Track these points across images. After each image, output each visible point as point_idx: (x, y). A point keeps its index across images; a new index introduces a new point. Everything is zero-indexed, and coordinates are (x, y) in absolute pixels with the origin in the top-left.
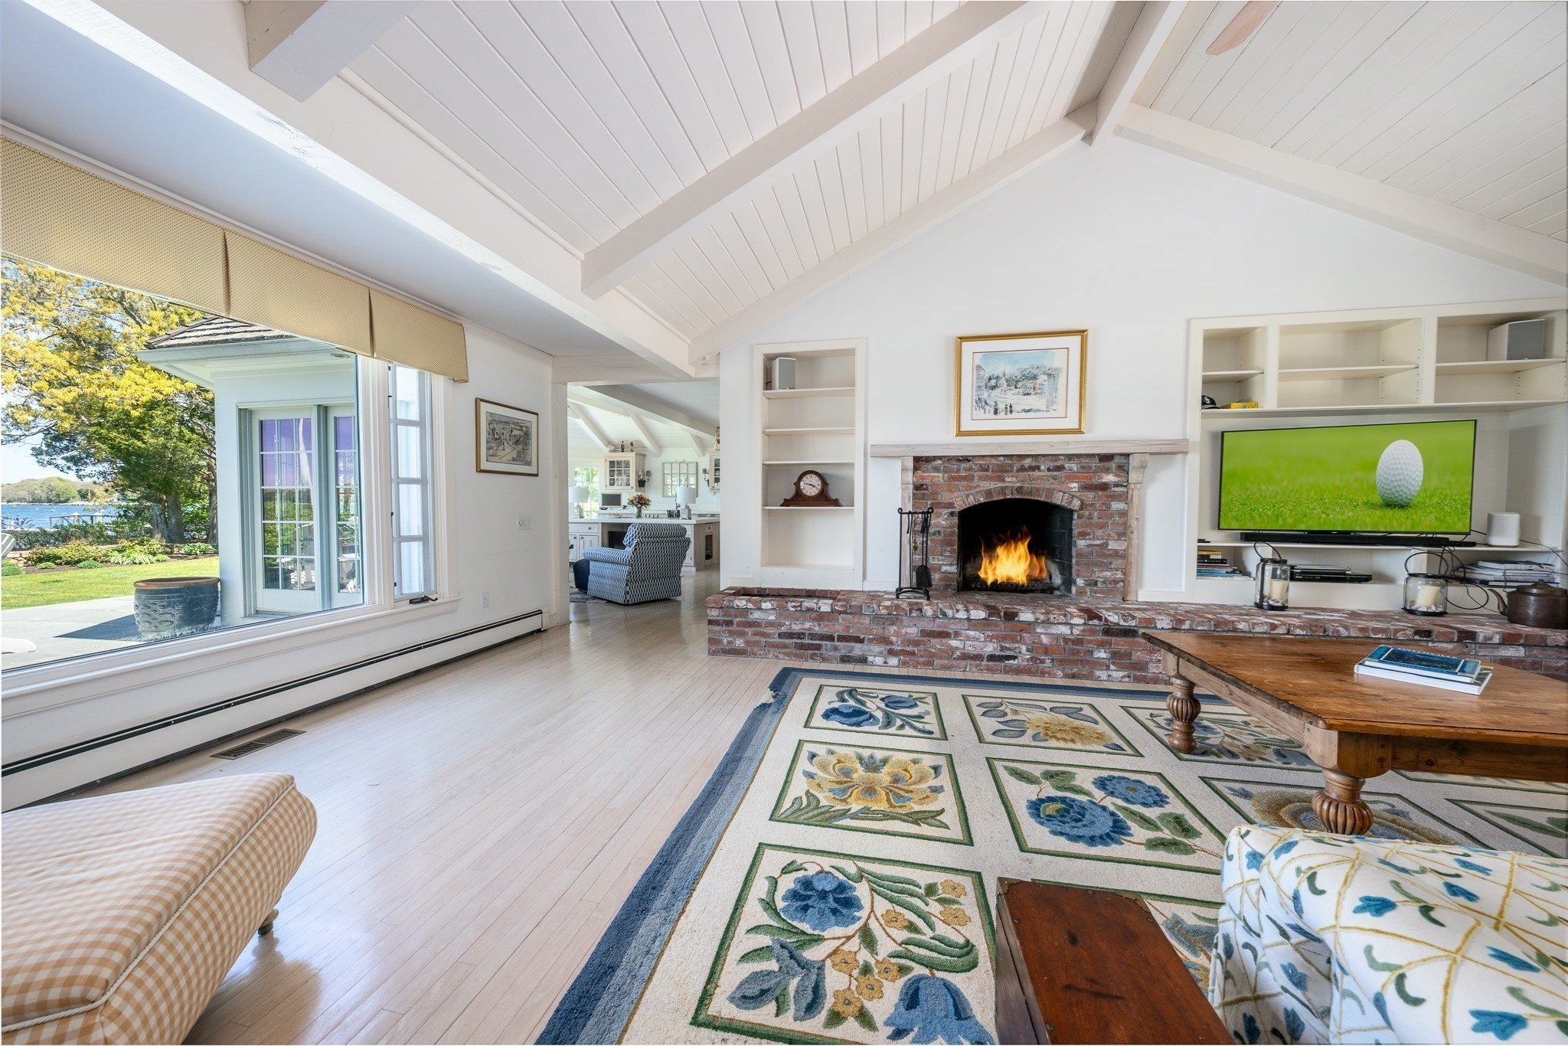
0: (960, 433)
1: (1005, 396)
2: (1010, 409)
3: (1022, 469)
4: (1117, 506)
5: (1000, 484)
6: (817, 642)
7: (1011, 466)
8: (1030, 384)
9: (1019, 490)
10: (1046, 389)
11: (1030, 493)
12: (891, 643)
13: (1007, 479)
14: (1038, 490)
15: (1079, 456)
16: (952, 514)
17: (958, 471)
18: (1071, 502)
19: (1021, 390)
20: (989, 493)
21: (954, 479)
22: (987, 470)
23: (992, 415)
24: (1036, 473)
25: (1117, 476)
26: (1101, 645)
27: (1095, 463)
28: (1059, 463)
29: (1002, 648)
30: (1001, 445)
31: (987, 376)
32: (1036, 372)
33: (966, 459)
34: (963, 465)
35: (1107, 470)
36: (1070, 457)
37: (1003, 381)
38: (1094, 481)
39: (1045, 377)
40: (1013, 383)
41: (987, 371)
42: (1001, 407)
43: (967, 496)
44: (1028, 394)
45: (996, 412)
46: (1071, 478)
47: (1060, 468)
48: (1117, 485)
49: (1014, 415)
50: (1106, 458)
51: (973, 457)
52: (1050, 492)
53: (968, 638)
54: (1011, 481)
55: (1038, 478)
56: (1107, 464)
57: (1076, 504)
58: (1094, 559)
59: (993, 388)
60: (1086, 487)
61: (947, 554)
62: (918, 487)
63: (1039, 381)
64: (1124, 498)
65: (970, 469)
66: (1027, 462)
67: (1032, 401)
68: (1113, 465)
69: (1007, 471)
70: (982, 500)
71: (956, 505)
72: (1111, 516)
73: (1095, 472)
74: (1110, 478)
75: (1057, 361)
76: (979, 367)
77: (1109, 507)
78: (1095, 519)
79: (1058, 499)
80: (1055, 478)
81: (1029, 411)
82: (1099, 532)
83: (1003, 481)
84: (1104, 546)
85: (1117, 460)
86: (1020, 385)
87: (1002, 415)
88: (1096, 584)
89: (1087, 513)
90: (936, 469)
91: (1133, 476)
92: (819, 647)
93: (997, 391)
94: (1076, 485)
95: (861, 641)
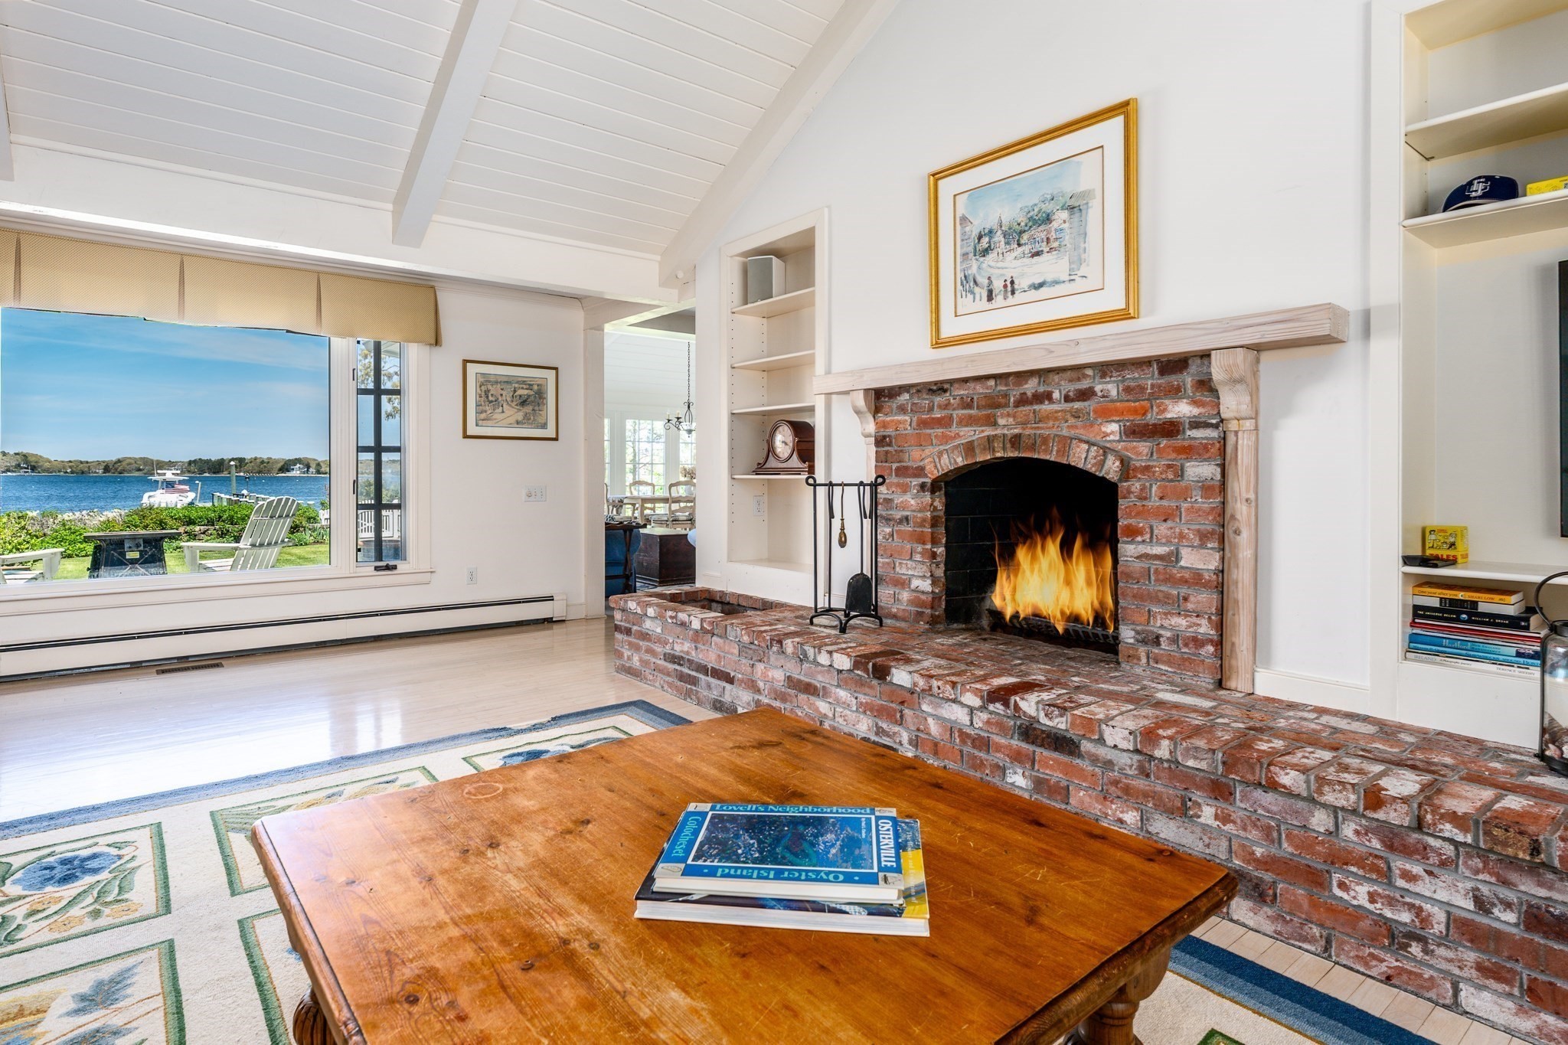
0: (938, 343)
1: (1007, 264)
2: (1011, 287)
3: (1023, 401)
4: (1201, 470)
5: (989, 431)
6: (693, 673)
7: (1006, 396)
8: (1040, 233)
9: (1016, 441)
10: (1067, 239)
11: (1032, 447)
12: (758, 691)
13: (1001, 421)
14: (1045, 440)
15: (1121, 365)
16: (923, 486)
17: (931, 409)
18: (1102, 463)
19: (1026, 249)
20: (969, 448)
21: (924, 424)
22: (969, 406)
23: (984, 304)
24: (1046, 407)
25: (1195, 403)
27: (1150, 379)
28: (1084, 384)
29: (880, 731)
30: (972, 359)
31: (975, 234)
32: (1048, 207)
33: (939, 388)
34: (938, 400)
35: (1176, 392)
36: (1104, 369)
37: (999, 237)
38: (1152, 418)
39: (1065, 215)
40: (1014, 235)
41: (976, 223)
42: (998, 285)
43: (940, 454)
44: (1038, 254)
45: (990, 298)
46: (1106, 414)
47: (1085, 395)
48: (1196, 424)
49: (1019, 297)
50: (1173, 364)
51: (951, 382)
52: (1066, 442)
53: (838, 702)
54: (1006, 424)
55: (1048, 417)
56: (1174, 379)
57: (1111, 469)
58: (1153, 587)
59: (985, 252)
60: (1135, 432)
61: (918, 557)
62: (880, 441)
63: (1055, 225)
64: (1222, 453)
65: (947, 406)
66: (1031, 386)
67: (1049, 266)
68: (1188, 379)
69: (999, 406)
70: (960, 461)
71: (929, 468)
72: (1185, 494)
73: (1152, 397)
74: (1181, 409)
75: (1084, 178)
76: (964, 219)
77: (1180, 473)
78: (1154, 502)
79: (1081, 457)
80: (1076, 415)
81: (1041, 285)
82: (1162, 529)
83: (995, 424)
84: (1175, 557)
85: (1194, 367)
86: (1025, 237)
87: (999, 300)
88: (1156, 640)
89: (1136, 486)
90: (902, 409)
91: (1232, 403)
93: (992, 256)
94: (1113, 427)
95: (730, 680)
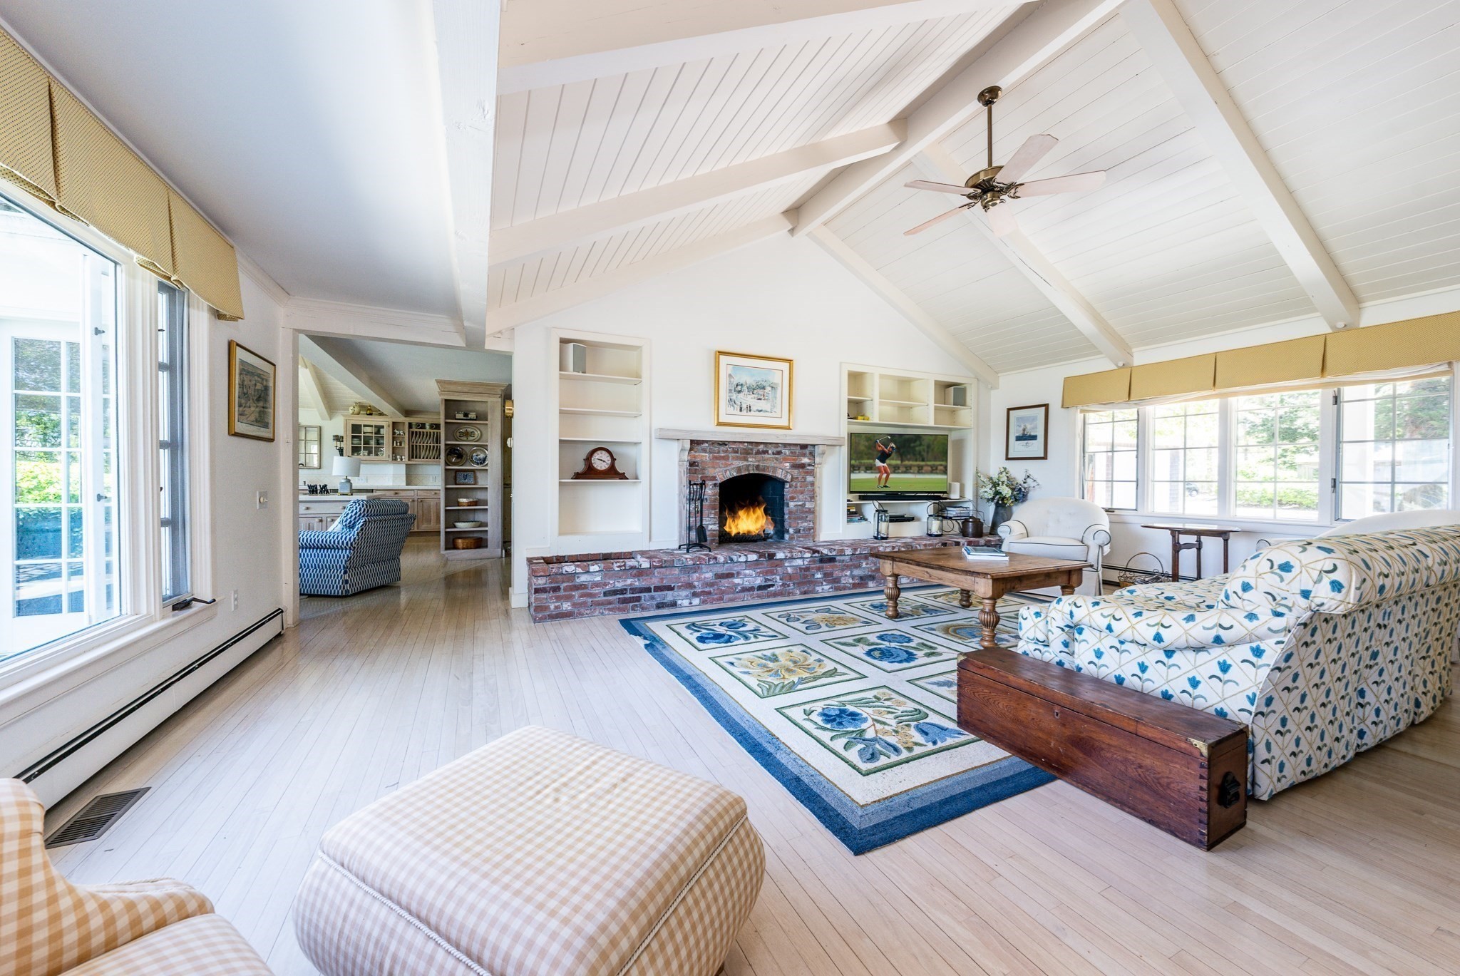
0: (719, 424)
1: (747, 399)
2: (749, 408)
3: (758, 453)
4: (809, 479)
5: (745, 463)
7: (752, 450)
8: (761, 392)
9: (757, 467)
10: (770, 397)
11: (764, 470)
12: (695, 587)
13: (750, 460)
14: (768, 467)
15: (790, 445)
16: (715, 485)
17: (719, 452)
18: (786, 476)
19: (756, 396)
20: (739, 469)
21: (716, 458)
22: (737, 452)
23: (738, 412)
24: (766, 456)
25: (810, 459)
26: (819, 569)
27: (798, 450)
28: (779, 449)
29: (766, 580)
30: (748, 435)
31: (735, 383)
32: (765, 384)
33: (724, 443)
34: (723, 448)
35: (804, 455)
36: (785, 445)
37: (745, 388)
38: (798, 462)
39: (770, 389)
40: (752, 390)
41: (736, 379)
42: (744, 406)
43: (726, 472)
44: (760, 399)
45: (741, 410)
46: (785, 460)
47: (779, 453)
48: (809, 465)
49: (752, 413)
50: (804, 447)
51: (729, 442)
52: (775, 469)
53: (746, 576)
54: (752, 460)
55: (768, 459)
56: (804, 451)
57: (789, 478)
58: (799, 515)
59: (739, 392)
60: (794, 466)
61: (712, 516)
62: (692, 464)
63: (766, 391)
64: (812, 473)
65: (726, 451)
66: (761, 447)
67: (762, 405)
68: (807, 451)
69: (749, 454)
70: (735, 474)
71: (718, 478)
72: (806, 486)
73: (798, 456)
74: (805, 460)
75: (776, 378)
76: (730, 376)
77: (805, 480)
78: (799, 488)
79: (780, 474)
80: (777, 459)
81: (761, 411)
82: (801, 497)
83: (747, 460)
84: (805, 504)
85: (810, 448)
86: (755, 392)
87: (744, 412)
88: (799, 531)
89: (794, 484)
90: (704, 450)
91: (817, 460)
92: (638, 599)
93: (741, 394)
94: (788, 464)
95: (671, 588)
